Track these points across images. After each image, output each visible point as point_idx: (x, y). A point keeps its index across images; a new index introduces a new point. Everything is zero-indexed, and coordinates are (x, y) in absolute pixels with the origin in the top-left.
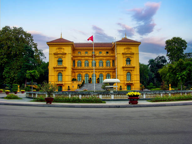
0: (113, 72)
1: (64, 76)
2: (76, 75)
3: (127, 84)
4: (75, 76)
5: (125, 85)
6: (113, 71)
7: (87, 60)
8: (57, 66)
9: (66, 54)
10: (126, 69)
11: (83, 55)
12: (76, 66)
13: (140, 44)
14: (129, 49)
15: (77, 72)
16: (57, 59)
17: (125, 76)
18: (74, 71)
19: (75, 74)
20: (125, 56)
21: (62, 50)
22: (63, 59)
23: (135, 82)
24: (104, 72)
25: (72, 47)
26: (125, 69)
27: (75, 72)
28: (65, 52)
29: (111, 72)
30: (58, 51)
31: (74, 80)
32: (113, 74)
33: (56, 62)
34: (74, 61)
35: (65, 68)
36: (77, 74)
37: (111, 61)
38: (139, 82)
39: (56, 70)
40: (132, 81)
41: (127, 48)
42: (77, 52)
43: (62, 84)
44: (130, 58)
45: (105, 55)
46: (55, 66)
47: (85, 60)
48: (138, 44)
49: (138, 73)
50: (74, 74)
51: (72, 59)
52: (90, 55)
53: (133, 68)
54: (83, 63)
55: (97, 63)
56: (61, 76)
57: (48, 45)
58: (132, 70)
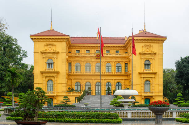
0: (125, 80)
1: (55, 85)
2: (73, 83)
3: (145, 96)
4: (72, 85)
5: (143, 98)
6: (126, 78)
7: (88, 62)
8: (46, 71)
9: (58, 53)
10: (143, 76)
11: (83, 55)
12: (73, 71)
13: (165, 40)
14: (150, 46)
15: (74, 79)
16: (46, 60)
17: (143, 85)
18: (71, 77)
19: (72, 82)
20: (143, 57)
21: (53, 48)
22: (54, 60)
23: (157, 94)
24: (112, 79)
25: (67, 43)
26: (142, 75)
27: (71, 79)
28: (57, 50)
29: (122, 79)
30: (46, 48)
31: (70, 90)
32: (125, 82)
33: (45, 65)
34: (70, 64)
35: (58, 73)
36: (74, 82)
37: (123, 64)
38: (162, 94)
39: (45, 75)
40: (153, 93)
41: (146, 46)
42: (74, 51)
43: (53, 96)
44: (150, 60)
45: (114, 55)
46: (43, 70)
47: (85, 62)
48: (162, 40)
49: (161, 82)
50: (70, 82)
51: (67, 60)
52: (93, 55)
53: (154, 75)
54: (83, 66)
55: (103, 66)
56: (51, 85)
57: (32, 39)
58: (152, 77)
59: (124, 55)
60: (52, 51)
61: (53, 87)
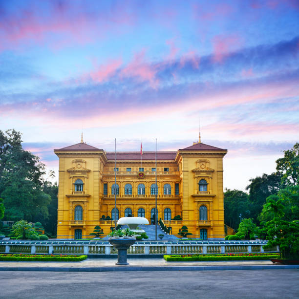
0: (176, 205)
1: (85, 212)
2: (109, 210)
3: (200, 226)
4: (107, 212)
5: (197, 229)
6: (176, 202)
7: (128, 183)
8: (74, 194)
9: (89, 171)
10: (198, 200)
11: (122, 174)
12: (109, 194)
13: (225, 154)
14: (206, 162)
15: (110, 204)
16: (73, 181)
17: (196, 212)
18: (106, 202)
19: (107, 208)
20: (197, 176)
21: (83, 165)
22: (85, 181)
23: (216, 223)
25: (101, 159)
26: (196, 198)
27: (107, 205)
28: (88, 168)
29: (172, 204)
30: (74, 165)
31: (104, 218)
32: (175, 208)
33: (72, 187)
34: (106, 185)
35: (89, 197)
36: (110, 207)
37: (173, 185)
38: (222, 223)
39: (72, 200)
40: (210, 221)
41: (200, 162)
42: (111, 168)
43: (82, 226)
44: (207, 179)
45: (161, 174)
46: (70, 193)
47: (125, 183)
48: (221, 154)
49: (222, 207)
50: (104, 208)
51: (101, 180)
52: (135, 174)
53: (211, 198)
54: (122, 188)
55: (148, 188)
56: (80, 212)
57: (57, 154)
58: (209, 202)
59: (174, 174)
60: (81, 169)
61: (82, 214)
